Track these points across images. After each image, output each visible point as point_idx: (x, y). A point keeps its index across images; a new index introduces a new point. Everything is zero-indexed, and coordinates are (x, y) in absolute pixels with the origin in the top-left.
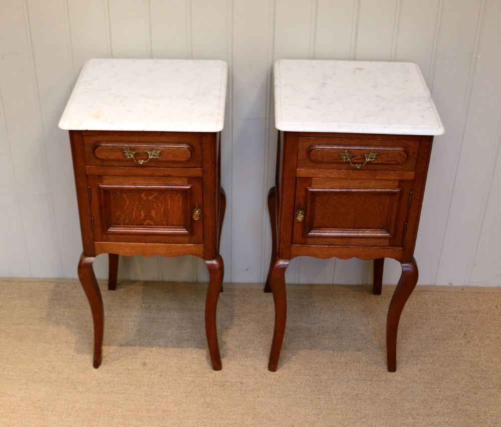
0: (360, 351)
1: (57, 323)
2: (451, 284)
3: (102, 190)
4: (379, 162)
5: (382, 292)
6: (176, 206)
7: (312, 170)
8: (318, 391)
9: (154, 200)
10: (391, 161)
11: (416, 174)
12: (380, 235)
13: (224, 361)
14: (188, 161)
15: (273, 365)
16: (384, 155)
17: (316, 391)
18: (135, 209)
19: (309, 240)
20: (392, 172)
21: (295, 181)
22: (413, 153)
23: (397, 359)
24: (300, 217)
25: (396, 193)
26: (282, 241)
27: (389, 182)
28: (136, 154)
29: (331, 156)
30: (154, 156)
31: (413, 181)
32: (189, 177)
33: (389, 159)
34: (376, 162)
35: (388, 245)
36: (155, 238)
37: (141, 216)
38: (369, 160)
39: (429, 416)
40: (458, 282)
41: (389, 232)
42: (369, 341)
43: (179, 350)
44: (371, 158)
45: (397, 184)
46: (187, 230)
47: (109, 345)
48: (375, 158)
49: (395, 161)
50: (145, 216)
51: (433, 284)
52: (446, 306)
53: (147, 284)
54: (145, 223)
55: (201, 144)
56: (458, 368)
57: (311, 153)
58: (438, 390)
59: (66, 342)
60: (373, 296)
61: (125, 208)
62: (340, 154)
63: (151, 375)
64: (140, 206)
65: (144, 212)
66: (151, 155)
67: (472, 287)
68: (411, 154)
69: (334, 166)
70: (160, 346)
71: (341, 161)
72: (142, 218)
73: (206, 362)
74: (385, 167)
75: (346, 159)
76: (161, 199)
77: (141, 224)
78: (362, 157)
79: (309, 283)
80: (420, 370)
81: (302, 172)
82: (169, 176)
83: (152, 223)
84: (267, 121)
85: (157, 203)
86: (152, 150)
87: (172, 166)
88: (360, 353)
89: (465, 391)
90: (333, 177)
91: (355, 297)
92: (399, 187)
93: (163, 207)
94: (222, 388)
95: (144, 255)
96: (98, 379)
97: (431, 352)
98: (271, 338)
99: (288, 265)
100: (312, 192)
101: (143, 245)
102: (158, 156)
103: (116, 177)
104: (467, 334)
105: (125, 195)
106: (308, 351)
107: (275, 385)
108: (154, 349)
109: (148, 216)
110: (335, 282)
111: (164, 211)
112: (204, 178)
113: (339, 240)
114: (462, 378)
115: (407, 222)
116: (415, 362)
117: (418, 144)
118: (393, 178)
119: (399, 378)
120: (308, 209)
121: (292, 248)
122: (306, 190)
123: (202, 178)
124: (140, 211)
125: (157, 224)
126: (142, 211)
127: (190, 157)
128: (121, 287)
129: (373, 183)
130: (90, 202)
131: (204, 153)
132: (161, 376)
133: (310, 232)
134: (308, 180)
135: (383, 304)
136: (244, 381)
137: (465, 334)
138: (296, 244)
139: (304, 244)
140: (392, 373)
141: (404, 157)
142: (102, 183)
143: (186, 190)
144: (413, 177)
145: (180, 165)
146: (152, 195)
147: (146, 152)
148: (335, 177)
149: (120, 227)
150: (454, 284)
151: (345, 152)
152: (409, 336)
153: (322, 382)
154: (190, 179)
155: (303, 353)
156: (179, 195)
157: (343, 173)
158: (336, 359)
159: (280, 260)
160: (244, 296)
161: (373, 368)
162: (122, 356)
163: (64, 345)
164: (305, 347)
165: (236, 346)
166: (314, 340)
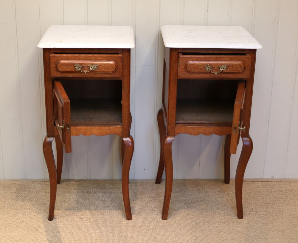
0: (219, 209)
1: (23, 200)
2: (273, 177)
5: (230, 183)
8: (195, 228)
13: (133, 216)
14: (114, 72)
15: (165, 215)
17: (193, 228)
21: (176, 82)
23: (243, 213)
28: (82, 67)
30: (94, 68)
40: (277, 176)
42: (225, 205)
43: (104, 211)
47: (58, 209)
51: (262, 178)
52: (271, 188)
53: (79, 181)
56: (282, 216)
57: (187, 66)
58: (270, 227)
59: (30, 209)
60: (224, 184)
63: (87, 223)
66: (91, 68)
67: (287, 179)
70: (91, 210)
73: (121, 216)
79: (183, 179)
80: (258, 218)
84: (156, 66)
86: (92, 64)
88: (220, 210)
89: (288, 227)
91: (213, 185)
94: (133, 228)
95: (85, 135)
96: (52, 226)
97: (264, 209)
98: (162, 204)
99: (173, 140)
101: (84, 128)
102: (96, 68)
104: (286, 200)
106: (187, 210)
107: (167, 226)
108: (88, 211)
110: (201, 178)
112: (123, 80)
114: (285, 221)
116: (254, 214)
119: (245, 222)
121: (176, 128)
127: (115, 70)
128: (63, 183)
132: (93, 223)
135: (231, 188)
136: (147, 225)
137: (285, 201)
140: (241, 219)
145: (109, 76)
147: (88, 66)
150: (275, 177)
152: (249, 202)
153: (196, 224)
155: (183, 211)
158: (204, 213)
159: (169, 137)
160: (143, 186)
161: (229, 217)
162: (67, 215)
163: (29, 210)
164: (184, 208)
165: (140, 209)
166: (189, 205)
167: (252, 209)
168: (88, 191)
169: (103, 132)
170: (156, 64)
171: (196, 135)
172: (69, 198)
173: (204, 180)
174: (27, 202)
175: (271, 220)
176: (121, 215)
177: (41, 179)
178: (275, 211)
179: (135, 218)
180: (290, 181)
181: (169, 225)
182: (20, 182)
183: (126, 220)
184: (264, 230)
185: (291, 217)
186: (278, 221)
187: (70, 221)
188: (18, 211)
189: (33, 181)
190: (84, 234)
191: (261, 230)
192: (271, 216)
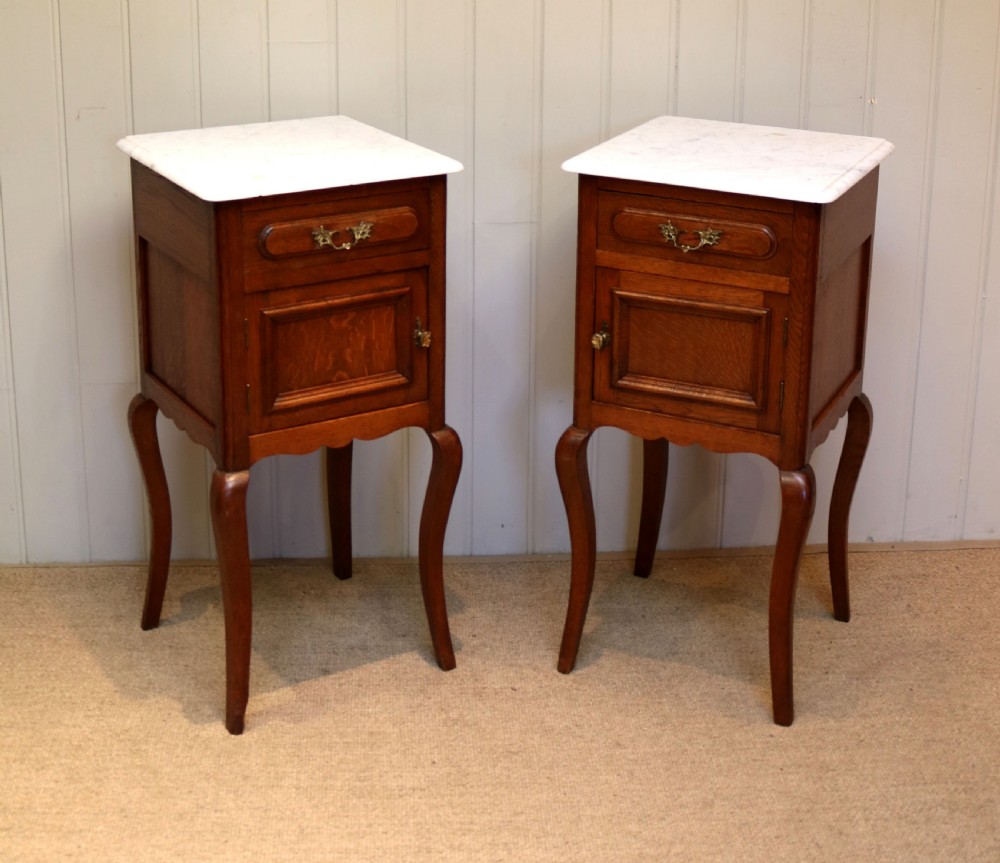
3: (266, 322)
6: (384, 332)
7: (619, 255)
9: (350, 328)
12: (737, 401)
15: (568, 660)
18: (319, 352)
19: (621, 396)
21: (594, 273)
25: (760, 317)
27: (747, 295)
29: (647, 230)
30: (363, 233)
31: (788, 295)
34: (717, 248)
37: (328, 364)
38: (705, 242)
40: (884, 536)
41: (754, 400)
45: (761, 298)
46: (404, 377)
48: (716, 240)
50: (336, 363)
54: (335, 378)
62: (659, 226)
63: (340, 685)
64: (328, 344)
65: (333, 356)
66: (358, 233)
67: (910, 543)
69: (653, 250)
71: (662, 240)
72: (329, 367)
75: (670, 236)
76: (362, 322)
77: (326, 382)
81: (605, 258)
82: (377, 274)
83: (345, 375)
85: (354, 333)
87: (385, 252)
89: (923, 680)
90: (654, 272)
92: (765, 305)
93: (364, 338)
94: (477, 698)
100: (623, 299)
102: (369, 233)
103: (291, 290)
109: (340, 363)
111: (365, 347)
116: (826, 647)
118: (754, 286)
120: (616, 331)
121: (593, 409)
122: (612, 294)
124: (327, 355)
125: (354, 376)
126: (331, 353)
127: (417, 230)
129: (720, 293)
132: (360, 685)
133: (620, 378)
134: (615, 274)
136: (517, 687)
138: (598, 402)
139: (613, 404)
142: (267, 306)
144: (787, 288)
145: (398, 249)
146: (347, 316)
149: (292, 395)
150: (877, 539)
151: (667, 224)
156: (389, 308)
160: (499, 573)
162: (281, 663)
163: (168, 651)
164: (623, 636)
166: (637, 625)
167: (819, 633)
169: (381, 426)
175: (875, 661)
178: (883, 636)
181: (581, 687)
185: (931, 651)
186: (894, 663)
188: (135, 654)
190: (336, 719)
192: (874, 649)
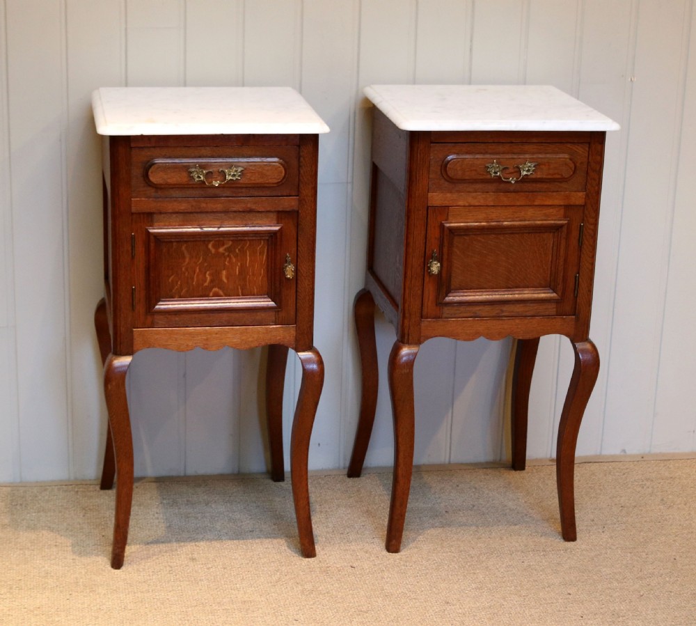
0: (516, 525)
1: (31, 528)
2: (624, 451)
3: (152, 237)
4: (539, 176)
5: (526, 468)
6: (257, 262)
7: (449, 195)
8: (469, 566)
9: (227, 254)
10: (555, 174)
11: (587, 195)
12: (543, 295)
13: (318, 548)
14: (280, 184)
15: (393, 543)
16: (545, 165)
17: (467, 566)
18: (198, 270)
19: (446, 310)
20: (555, 194)
21: (425, 212)
22: (582, 163)
24: (435, 267)
25: (561, 226)
26: (407, 315)
27: (551, 210)
28: (207, 173)
29: (476, 170)
30: (234, 175)
31: (584, 206)
32: (278, 212)
33: (551, 172)
34: (533, 176)
35: (555, 313)
36: (225, 316)
37: (205, 281)
38: (525, 173)
39: (641, 578)
40: (635, 449)
41: (555, 291)
42: (526, 515)
44: (528, 171)
45: (562, 212)
46: (273, 301)
48: (533, 171)
49: (559, 174)
50: (212, 281)
51: (598, 454)
52: (625, 476)
53: (159, 480)
54: (211, 294)
55: (299, 157)
56: (664, 532)
57: (448, 166)
58: (643, 554)
59: (55, 546)
61: (183, 269)
62: (487, 165)
63: (208, 569)
64: (206, 264)
65: (210, 275)
66: (229, 175)
67: (656, 455)
68: (578, 165)
69: (478, 186)
70: (209, 540)
71: (488, 177)
72: (206, 284)
73: (288, 551)
74: (545, 186)
75: (496, 173)
76: (237, 250)
77: (204, 295)
78: (516, 170)
80: (611, 537)
81: (436, 198)
82: (251, 211)
83: (221, 293)
84: (350, 186)
85: (230, 258)
86: (230, 166)
87: (256, 194)
88: (517, 527)
89: (683, 552)
90: (477, 204)
91: (487, 475)
92: (565, 217)
93: (239, 264)
94: (324, 574)
95: (207, 348)
96: (125, 580)
97: (620, 520)
99: (417, 353)
100: (451, 230)
101: (206, 330)
102: (239, 176)
103: (174, 216)
104: (665, 499)
105: (183, 248)
106: (440, 530)
107: (404, 565)
109: (216, 281)
110: (454, 459)
111: (239, 273)
112: (300, 211)
113: (487, 308)
114: (674, 541)
115: (579, 273)
116: (601, 531)
117: (587, 149)
118: (556, 202)
119: (583, 547)
120: (445, 257)
121: (423, 325)
122: (442, 226)
123: (298, 212)
124: (205, 273)
125: (229, 294)
126: (208, 273)
127: (284, 178)
129: (530, 212)
130: (133, 257)
131: (302, 172)
132: (224, 568)
133: (447, 296)
134: (444, 210)
136: (354, 565)
137: (662, 500)
138: (427, 318)
139: (439, 318)
140: (572, 542)
141: (571, 169)
142: (152, 226)
143: (275, 233)
144: (583, 200)
145: (268, 193)
146: (223, 245)
147: (222, 171)
148: (479, 204)
149: (172, 301)
150: (628, 452)
151: (493, 163)
153: (472, 557)
154: (281, 215)
155: (432, 532)
156: (262, 242)
157: (490, 199)
158: (483, 535)
159: (405, 347)
161: (543, 540)
162: (154, 555)
163: (55, 549)
164: (433, 526)
165: (328, 532)
166: (443, 518)
167: (593, 521)
168: (188, 501)
169: (250, 339)
170: (350, 180)
171: (469, 340)
172: (145, 519)
173: (462, 464)
174: (44, 532)
176: (286, 548)
177: (61, 481)
178: (645, 521)
179: (322, 553)
180: (665, 459)
182: (9, 489)
183: (301, 558)
184: (630, 562)
187: (166, 567)
189: (43, 486)
191: (624, 562)
192: (640, 532)
